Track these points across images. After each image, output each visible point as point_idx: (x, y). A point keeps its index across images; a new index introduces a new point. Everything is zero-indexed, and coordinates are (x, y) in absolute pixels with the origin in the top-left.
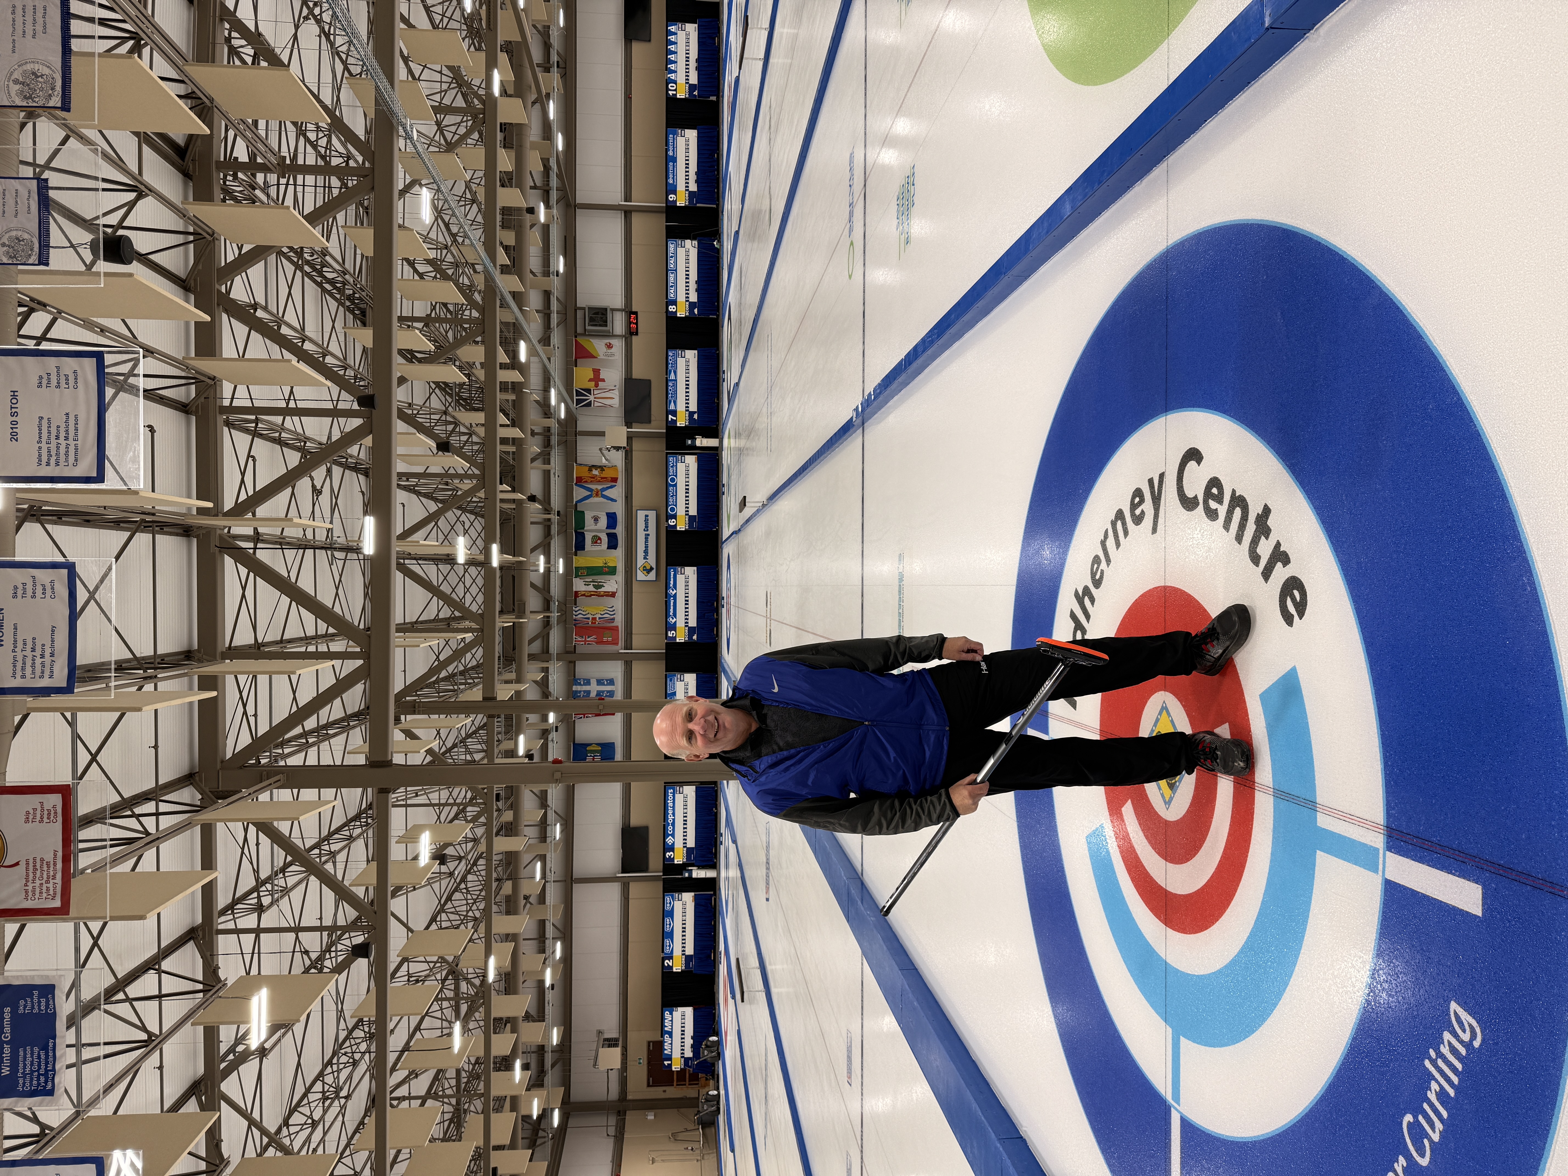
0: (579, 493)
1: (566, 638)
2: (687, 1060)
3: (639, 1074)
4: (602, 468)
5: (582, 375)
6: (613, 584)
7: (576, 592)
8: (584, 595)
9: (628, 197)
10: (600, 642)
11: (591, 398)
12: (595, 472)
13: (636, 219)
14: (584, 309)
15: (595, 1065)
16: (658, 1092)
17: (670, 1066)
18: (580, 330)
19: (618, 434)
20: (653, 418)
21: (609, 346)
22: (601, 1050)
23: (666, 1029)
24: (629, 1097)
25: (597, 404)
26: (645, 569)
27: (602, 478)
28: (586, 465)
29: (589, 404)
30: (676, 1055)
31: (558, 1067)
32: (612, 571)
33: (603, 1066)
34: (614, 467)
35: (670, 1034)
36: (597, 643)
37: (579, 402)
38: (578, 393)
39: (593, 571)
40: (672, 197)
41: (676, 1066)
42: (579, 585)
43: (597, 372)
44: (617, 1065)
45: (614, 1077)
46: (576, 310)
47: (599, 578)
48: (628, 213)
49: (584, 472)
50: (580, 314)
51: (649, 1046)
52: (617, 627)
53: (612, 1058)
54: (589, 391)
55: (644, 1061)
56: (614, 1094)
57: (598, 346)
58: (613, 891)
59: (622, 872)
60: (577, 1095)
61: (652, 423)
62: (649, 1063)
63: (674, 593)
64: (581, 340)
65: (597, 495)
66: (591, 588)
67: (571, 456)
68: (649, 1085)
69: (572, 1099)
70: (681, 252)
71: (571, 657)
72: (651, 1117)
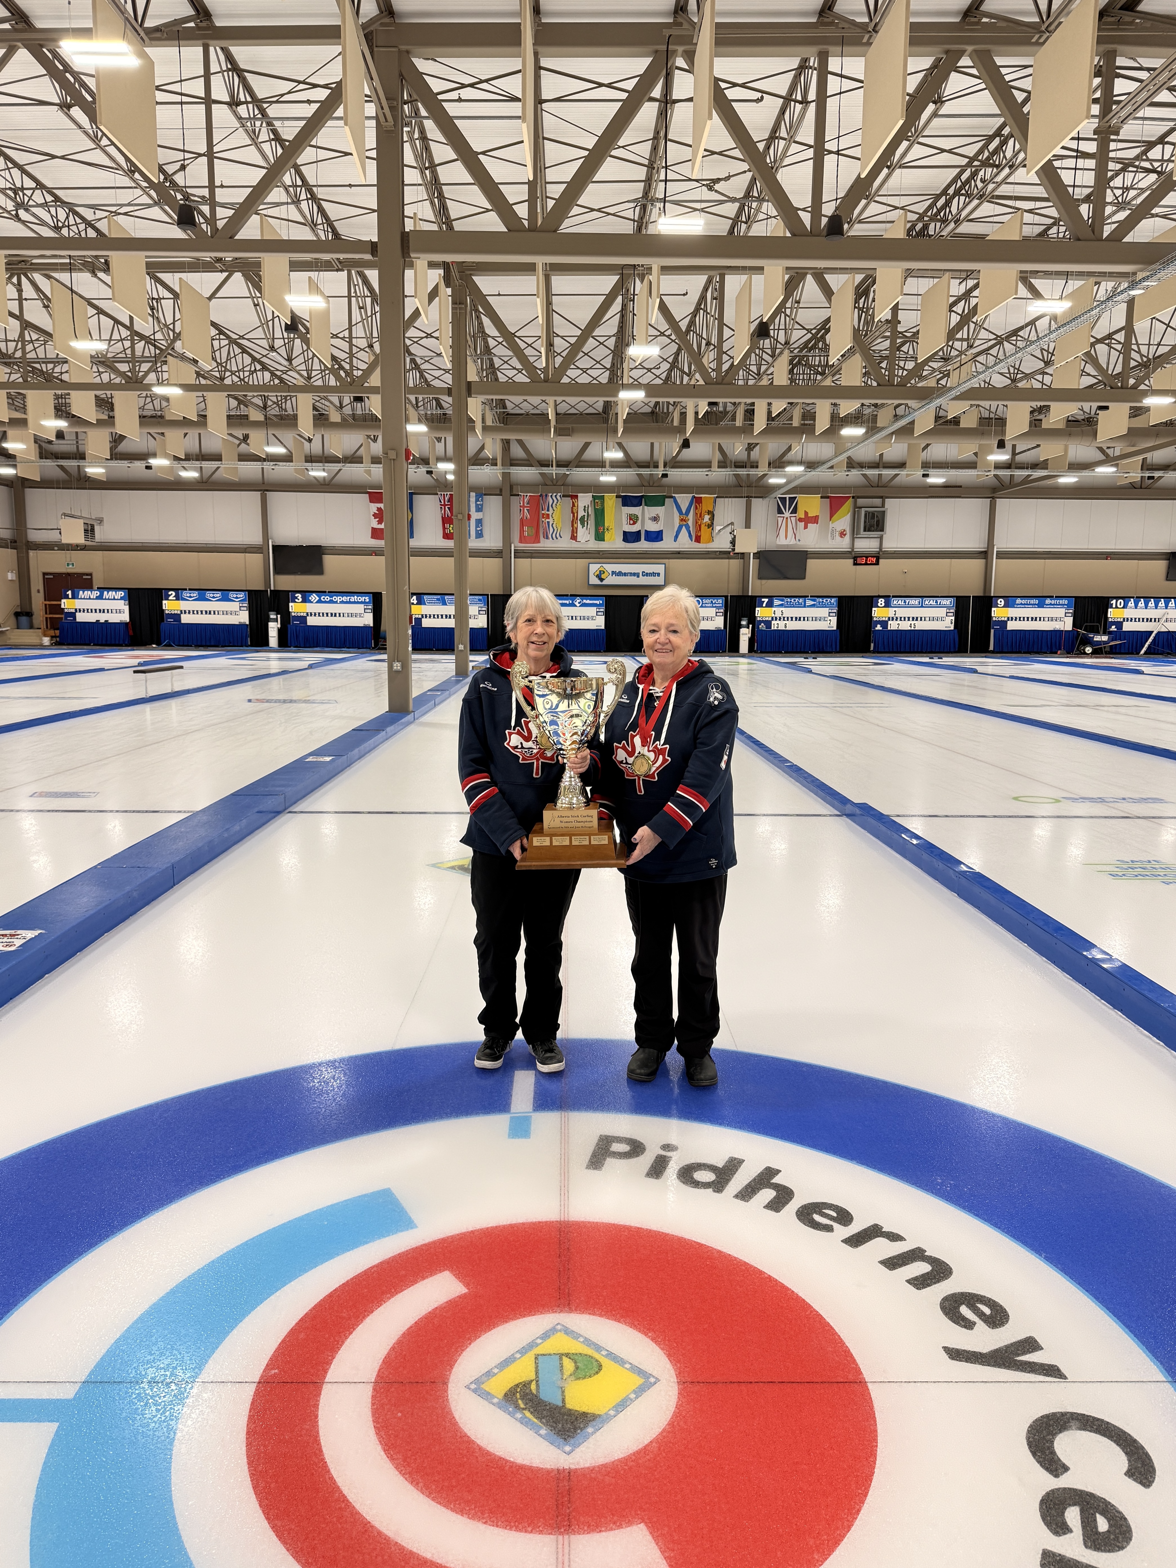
0: (684, 500)
1: (527, 486)
2: (73, 615)
3: (57, 563)
4: (711, 525)
5: (811, 504)
6: (586, 539)
7: (577, 497)
8: (573, 505)
9: (1002, 555)
10: (522, 523)
11: (787, 514)
12: (707, 518)
13: (979, 563)
14: (883, 506)
15: (65, 515)
16: (37, 584)
17: (67, 597)
18: (860, 502)
19: (749, 543)
20: (764, 581)
21: (842, 534)
22: (82, 521)
23: (105, 593)
24: (32, 553)
25: (780, 520)
26: (601, 572)
27: (700, 526)
28: (714, 507)
29: (780, 511)
30: (77, 604)
31: (61, 474)
32: (599, 537)
33: (65, 524)
34: (712, 539)
35: (100, 597)
36: (522, 520)
37: (783, 500)
38: (792, 499)
39: (600, 515)
40: (1001, 602)
41: (67, 604)
42: (585, 500)
43: (815, 520)
44: (65, 540)
45: (53, 536)
46: (881, 497)
47: (591, 522)
48: (984, 555)
49: (706, 506)
50: (878, 501)
51: (87, 575)
52: (539, 542)
53: (74, 534)
54: (795, 511)
55: (70, 569)
56: (34, 536)
57: (843, 521)
58: (254, 537)
59: (273, 546)
60: (33, 497)
61: (759, 581)
62: (68, 574)
63: (577, 603)
64: (849, 504)
65: (682, 520)
66: (581, 513)
67: (724, 491)
68: (44, 574)
69: (27, 491)
70: (942, 612)
71: (506, 491)
72: (11, 576)
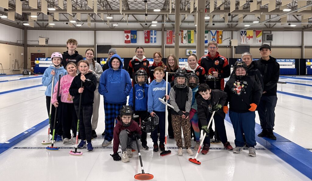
0: (214, 32)
1: (169, 28)
2: (38, 65)
3: (35, 50)
5: (251, 33)
6: (185, 43)
7: (183, 31)
9: (306, 47)
10: (167, 38)
12: (220, 37)
13: (299, 49)
16: (29, 56)
18: (264, 32)
21: (260, 41)
22: (45, 39)
24: (28, 48)
26: (190, 52)
27: (218, 39)
28: (222, 34)
29: (241, 35)
30: (40, 62)
32: (189, 42)
33: (40, 39)
34: (222, 42)
35: (46, 60)
37: (242, 32)
38: (245, 32)
39: (189, 36)
40: (308, 60)
41: (36, 62)
43: (252, 37)
44: (40, 44)
47: (187, 38)
48: (301, 47)
50: (269, 32)
52: (172, 43)
53: (42, 42)
54: (246, 35)
55: (39, 52)
56: (29, 43)
57: (260, 37)
58: (91, 43)
59: (97, 46)
61: (236, 54)
64: (261, 33)
65: (213, 37)
66: (184, 35)
67: (225, 29)
70: (291, 63)
71: (163, 30)
72: (22, 54)
